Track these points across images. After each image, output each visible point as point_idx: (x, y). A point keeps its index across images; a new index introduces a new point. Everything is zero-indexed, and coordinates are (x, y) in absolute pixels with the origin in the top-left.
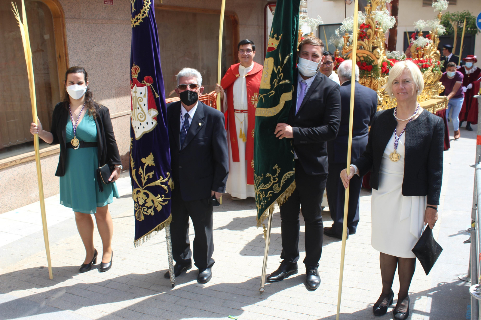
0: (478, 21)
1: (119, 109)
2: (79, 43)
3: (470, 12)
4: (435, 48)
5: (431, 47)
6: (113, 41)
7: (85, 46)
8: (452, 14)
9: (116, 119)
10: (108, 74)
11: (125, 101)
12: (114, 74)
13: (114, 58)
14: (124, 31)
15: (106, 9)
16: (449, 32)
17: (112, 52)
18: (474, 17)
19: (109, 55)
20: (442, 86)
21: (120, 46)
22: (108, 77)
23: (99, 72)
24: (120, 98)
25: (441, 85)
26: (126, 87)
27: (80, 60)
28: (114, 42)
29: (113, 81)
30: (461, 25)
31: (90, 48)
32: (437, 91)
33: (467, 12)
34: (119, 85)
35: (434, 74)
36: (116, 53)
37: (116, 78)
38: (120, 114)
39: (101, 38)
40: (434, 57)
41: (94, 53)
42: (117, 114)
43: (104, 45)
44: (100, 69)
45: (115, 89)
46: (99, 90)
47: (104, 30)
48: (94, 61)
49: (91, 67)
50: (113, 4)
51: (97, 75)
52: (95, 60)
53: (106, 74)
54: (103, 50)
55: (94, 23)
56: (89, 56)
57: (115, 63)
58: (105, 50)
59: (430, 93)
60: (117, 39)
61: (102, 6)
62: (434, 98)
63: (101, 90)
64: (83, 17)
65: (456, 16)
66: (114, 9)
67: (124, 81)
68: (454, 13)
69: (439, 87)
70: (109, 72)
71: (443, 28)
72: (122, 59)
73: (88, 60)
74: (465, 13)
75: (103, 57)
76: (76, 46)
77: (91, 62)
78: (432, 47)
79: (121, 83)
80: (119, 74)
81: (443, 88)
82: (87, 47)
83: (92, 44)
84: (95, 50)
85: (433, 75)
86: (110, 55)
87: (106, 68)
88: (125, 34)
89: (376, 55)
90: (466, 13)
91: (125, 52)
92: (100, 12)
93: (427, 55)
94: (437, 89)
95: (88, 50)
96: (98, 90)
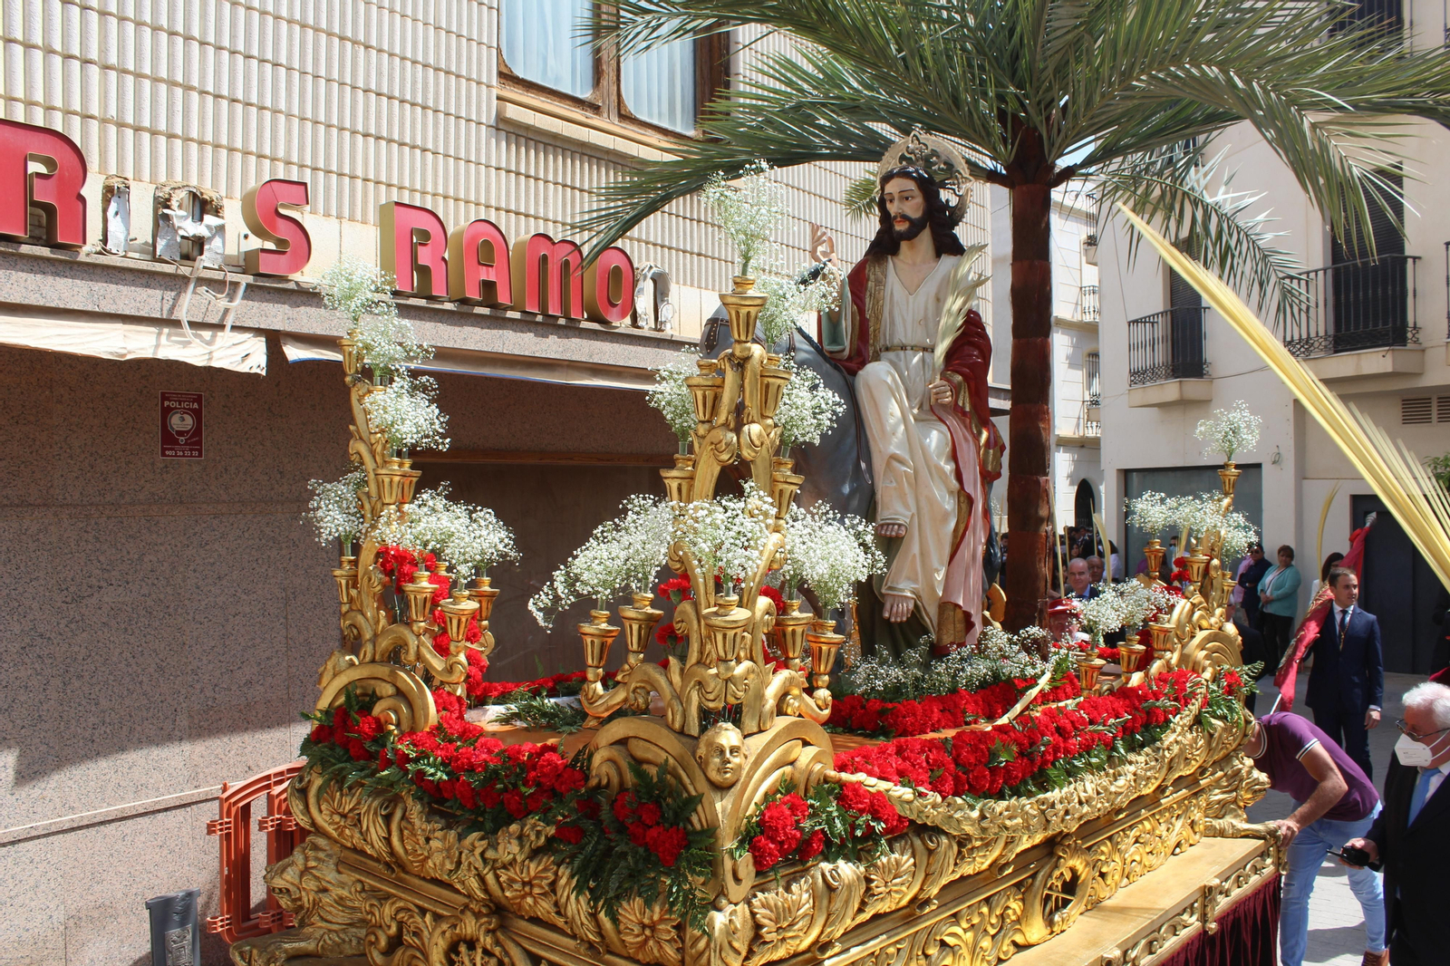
1: (201, 776)
2: (37, 579)
4: (1212, 615)
5: (1192, 612)
6: (191, 568)
7: (64, 587)
9: (189, 809)
10: (160, 669)
11: (233, 752)
12: (190, 667)
13: (194, 619)
14: (246, 535)
15: (167, 472)
17: (187, 602)
19: (171, 610)
20: (1256, 773)
21: (224, 582)
22: (161, 680)
23: (122, 666)
24: (209, 743)
25: (1249, 773)
26: (242, 707)
27: (33, 633)
28: (195, 571)
29: (183, 691)
31: (86, 594)
32: (1235, 801)
34: (209, 703)
35: (1211, 736)
36: (203, 603)
37: (198, 681)
38: (207, 793)
39: (140, 559)
40: (1207, 657)
41: (100, 608)
42: (193, 795)
43: (150, 582)
44: (127, 654)
45: (191, 716)
46: (116, 721)
47: (154, 536)
48: (100, 633)
49: (83, 651)
50: (200, 455)
51: (111, 674)
52: (106, 630)
53: (152, 670)
54: (144, 595)
55: (109, 518)
56: (78, 618)
57: (195, 634)
58: (154, 596)
59: (1197, 815)
60: (212, 560)
61: (153, 464)
62: (1222, 833)
63: (124, 722)
64: (65, 499)
66: (205, 469)
67: (234, 688)
69: (1241, 780)
70: (164, 664)
71: (1245, 527)
72: (227, 620)
73: (72, 631)
75: (142, 620)
76: (21, 590)
77: (84, 635)
78: (1197, 614)
79: (217, 696)
80: (210, 667)
81: (1263, 783)
82: (72, 589)
83: (94, 581)
84: (106, 599)
85: (1201, 743)
86: (176, 610)
87: (155, 651)
88: (251, 542)
89: (707, 763)
91: (245, 597)
92: (142, 482)
93: (1168, 655)
94: (1235, 790)
95: (73, 599)
96: (108, 721)
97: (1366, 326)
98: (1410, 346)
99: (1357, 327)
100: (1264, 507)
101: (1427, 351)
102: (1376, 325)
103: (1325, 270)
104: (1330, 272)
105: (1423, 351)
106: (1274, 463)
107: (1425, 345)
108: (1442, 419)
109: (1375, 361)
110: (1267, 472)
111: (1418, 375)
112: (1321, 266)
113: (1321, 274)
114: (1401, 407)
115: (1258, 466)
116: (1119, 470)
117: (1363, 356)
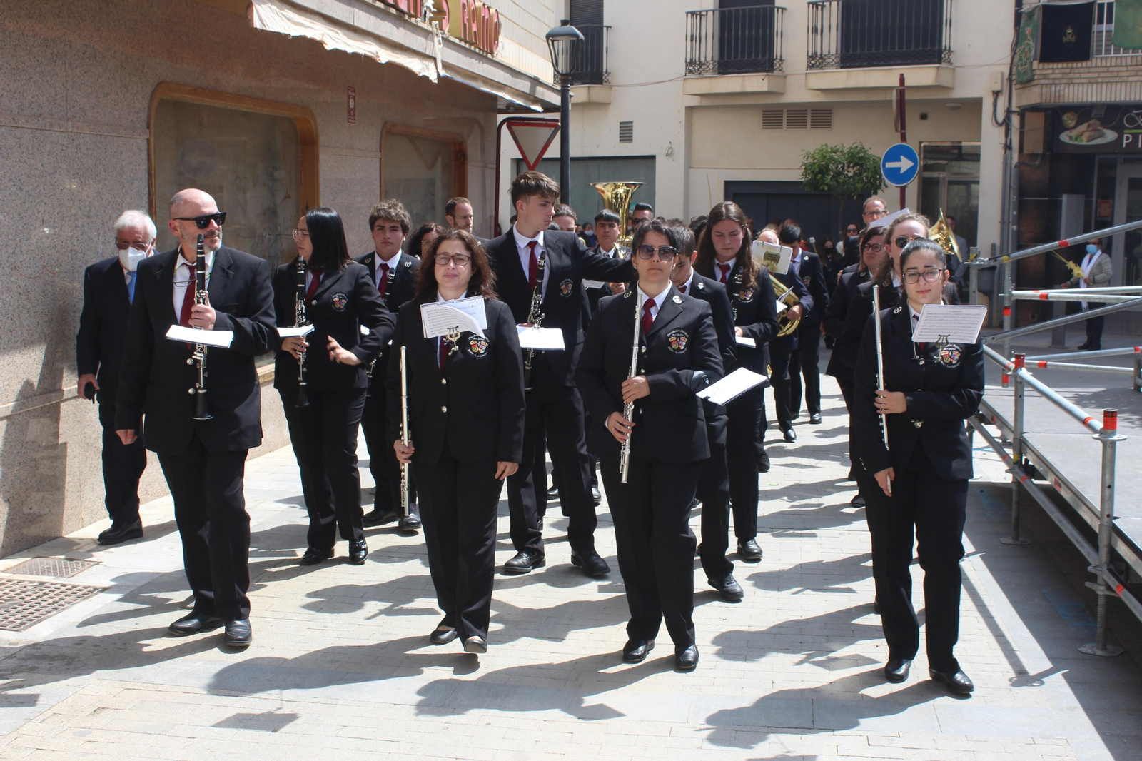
0: (884, 166)
3: (866, 148)
8: (832, 148)
16: (831, 185)
18: (873, 156)
30: (848, 172)
33: (860, 146)
55: (339, 155)
65: (838, 154)
68: (836, 146)
74: (856, 147)
83: (337, 189)
90: (859, 149)
97: (750, 56)
98: (776, 73)
99: (743, 56)
100: (656, 190)
101: (788, 78)
102: (757, 56)
103: (714, 11)
104: (717, 13)
105: (785, 77)
106: (667, 155)
107: (786, 73)
108: (789, 127)
109: (754, 82)
110: (660, 163)
111: (781, 94)
112: (712, 8)
113: (710, 14)
114: (761, 116)
115: (653, 157)
116: (513, 160)
117: (747, 78)
